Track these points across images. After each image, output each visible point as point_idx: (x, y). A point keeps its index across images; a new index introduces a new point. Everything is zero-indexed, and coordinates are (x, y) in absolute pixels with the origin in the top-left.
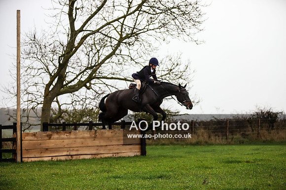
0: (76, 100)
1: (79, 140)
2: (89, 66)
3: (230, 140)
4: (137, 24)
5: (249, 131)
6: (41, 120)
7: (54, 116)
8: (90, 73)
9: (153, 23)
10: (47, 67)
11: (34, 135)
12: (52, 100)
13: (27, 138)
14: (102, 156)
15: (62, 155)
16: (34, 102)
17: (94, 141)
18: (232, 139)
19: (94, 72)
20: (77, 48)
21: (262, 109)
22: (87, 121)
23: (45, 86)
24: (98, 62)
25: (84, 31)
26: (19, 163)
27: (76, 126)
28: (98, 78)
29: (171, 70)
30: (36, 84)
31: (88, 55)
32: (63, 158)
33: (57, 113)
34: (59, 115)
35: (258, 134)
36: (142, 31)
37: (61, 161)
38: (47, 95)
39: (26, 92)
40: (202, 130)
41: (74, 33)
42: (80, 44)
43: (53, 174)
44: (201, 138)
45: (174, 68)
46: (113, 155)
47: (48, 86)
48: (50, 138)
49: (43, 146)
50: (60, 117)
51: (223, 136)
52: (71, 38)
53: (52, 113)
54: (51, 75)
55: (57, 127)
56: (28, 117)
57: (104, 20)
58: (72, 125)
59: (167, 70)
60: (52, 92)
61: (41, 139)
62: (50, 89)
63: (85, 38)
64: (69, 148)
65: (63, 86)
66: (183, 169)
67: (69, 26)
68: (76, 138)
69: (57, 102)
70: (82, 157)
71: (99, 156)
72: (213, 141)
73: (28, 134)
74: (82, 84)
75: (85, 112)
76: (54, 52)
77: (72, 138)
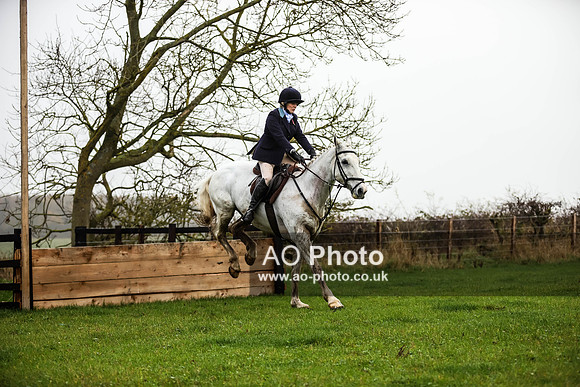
0: (143, 179)
1: (147, 264)
2: (169, 111)
3: (454, 261)
4: (266, 24)
5: (493, 240)
6: (73, 222)
7: (98, 212)
8: (170, 124)
9: (299, 21)
10: (83, 113)
11: (57, 253)
12: (93, 181)
13: (42, 260)
14: (195, 295)
15: (114, 294)
16: (58, 184)
17: (179, 266)
18: (459, 258)
19: (180, 122)
20: (144, 75)
21: (520, 196)
22: (165, 223)
23: (80, 151)
24: (187, 101)
25: (157, 38)
26: (27, 312)
27: (143, 233)
28: (187, 135)
29: (335, 118)
30: (61, 148)
31: (167, 89)
32: (116, 301)
33: (104, 206)
34: (109, 210)
35: (512, 246)
36: (276, 39)
37: (111, 306)
38: (84, 171)
39: (40, 165)
40: (399, 240)
41: (137, 44)
42: (151, 65)
43: (94, 335)
44: (396, 257)
45: (341, 114)
46: (218, 294)
47: (87, 150)
48: (89, 260)
49: (76, 276)
50: (110, 214)
51: (441, 251)
52: (132, 54)
53: (94, 206)
54: (91, 128)
55: (105, 235)
56: (45, 215)
57: (198, 16)
58: (134, 231)
59: (327, 117)
60: (93, 165)
61: (70, 262)
62: (90, 159)
63: (159, 53)
64: (128, 280)
65: (116, 152)
66: (357, 323)
67: (127, 29)
68: (142, 259)
69: (105, 183)
70: (154, 298)
71: (188, 296)
72: (421, 263)
73: (44, 253)
74: (156, 148)
75: (160, 204)
76: (96, 82)
77: (133, 260)
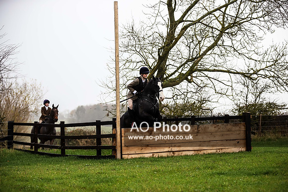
0: (177, 93)
2: (190, 58)
8: (191, 65)
9: (257, 11)
10: (146, 60)
13: (127, 134)
14: (205, 152)
15: (164, 151)
17: (197, 137)
19: (196, 64)
20: (177, 40)
22: (189, 116)
24: (199, 53)
25: (184, 21)
26: (119, 160)
27: (177, 120)
28: (200, 71)
29: (276, 61)
31: (189, 47)
32: (164, 155)
36: (245, 20)
37: (162, 157)
41: (173, 24)
42: (181, 35)
43: (154, 171)
45: (279, 59)
46: (217, 151)
48: (151, 134)
49: (144, 142)
52: (171, 29)
58: (173, 120)
63: (185, 28)
64: (171, 144)
65: (163, 79)
67: (168, 16)
70: (184, 153)
71: (202, 153)
73: (128, 130)
74: (184, 78)
75: (186, 106)
76: (153, 44)
